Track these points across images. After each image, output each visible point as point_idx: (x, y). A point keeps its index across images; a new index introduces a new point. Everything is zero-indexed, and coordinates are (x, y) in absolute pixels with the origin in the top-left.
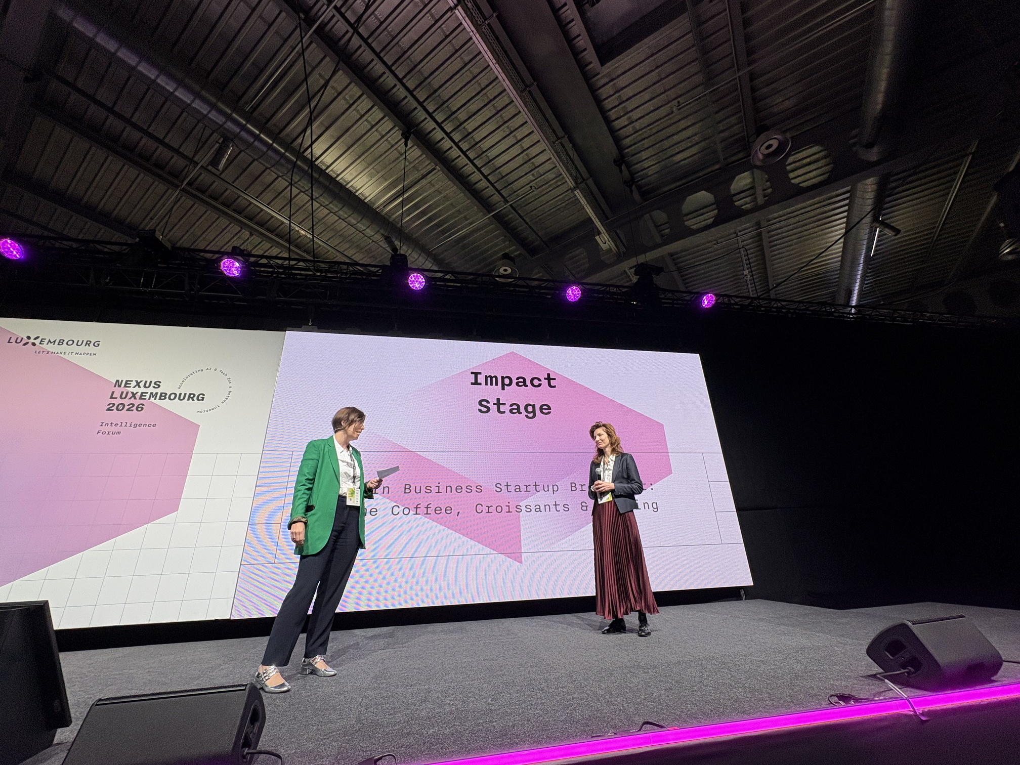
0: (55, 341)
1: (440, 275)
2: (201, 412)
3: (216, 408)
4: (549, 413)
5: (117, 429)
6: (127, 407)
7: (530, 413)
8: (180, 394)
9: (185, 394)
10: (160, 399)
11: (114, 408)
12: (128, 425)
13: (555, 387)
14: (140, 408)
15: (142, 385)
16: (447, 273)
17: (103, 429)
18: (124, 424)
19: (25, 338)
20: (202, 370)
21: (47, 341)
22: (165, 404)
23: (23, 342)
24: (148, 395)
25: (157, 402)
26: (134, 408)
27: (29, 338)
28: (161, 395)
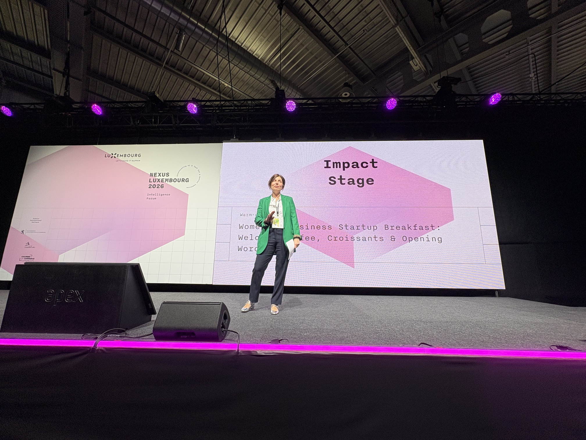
0: (123, 155)
1: (305, 101)
2: (188, 188)
3: (194, 185)
4: (373, 183)
5: (154, 197)
6: (157, 186)
7: (360, 184)
8: (178, 179)
9: (180, 179)
10: (170, 182)
11: (152, 187)
12: (159, 195)
13: (377, 167)
14: (162, 186)
15: (161, 175)
16: (309, 99)
17: (149, 197)
18: (157, 194)
19: (111, 154)
20: (186, 166)
21: (119, 155)
22: (172, 184)
23: (111, 157)
24: (165, 180)
25: (169, 183)
26: (160, 187)
27: (112, 154)
28: (170, 180)
